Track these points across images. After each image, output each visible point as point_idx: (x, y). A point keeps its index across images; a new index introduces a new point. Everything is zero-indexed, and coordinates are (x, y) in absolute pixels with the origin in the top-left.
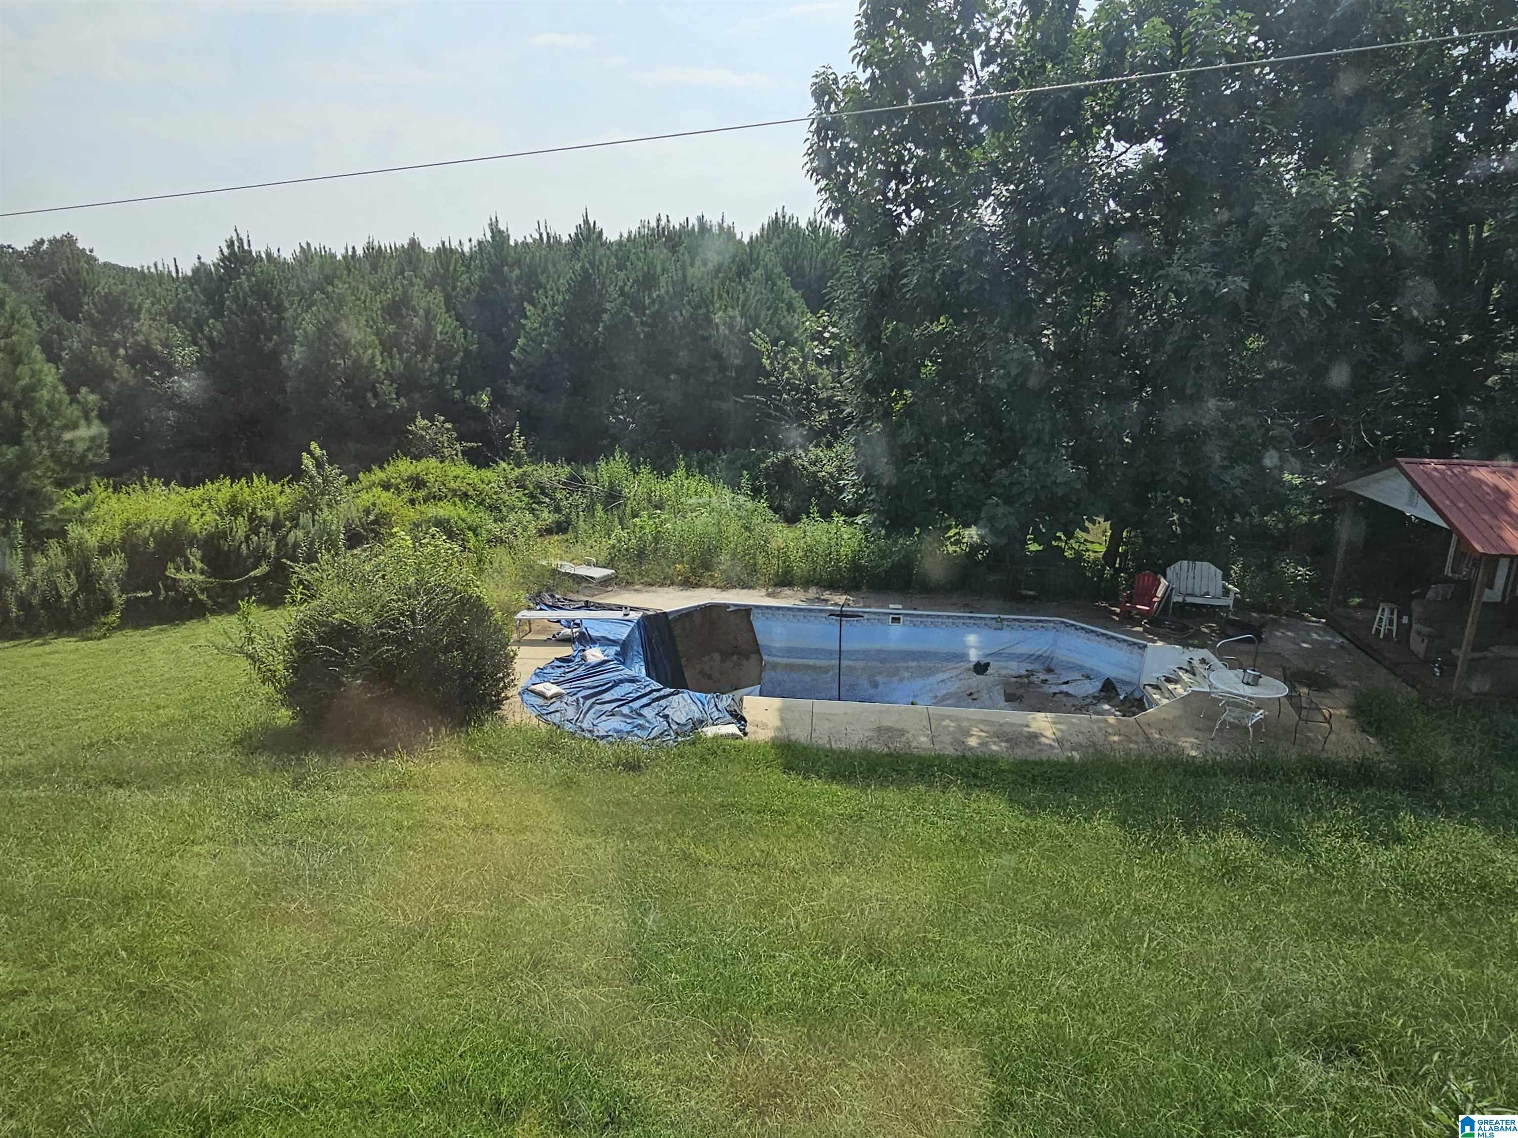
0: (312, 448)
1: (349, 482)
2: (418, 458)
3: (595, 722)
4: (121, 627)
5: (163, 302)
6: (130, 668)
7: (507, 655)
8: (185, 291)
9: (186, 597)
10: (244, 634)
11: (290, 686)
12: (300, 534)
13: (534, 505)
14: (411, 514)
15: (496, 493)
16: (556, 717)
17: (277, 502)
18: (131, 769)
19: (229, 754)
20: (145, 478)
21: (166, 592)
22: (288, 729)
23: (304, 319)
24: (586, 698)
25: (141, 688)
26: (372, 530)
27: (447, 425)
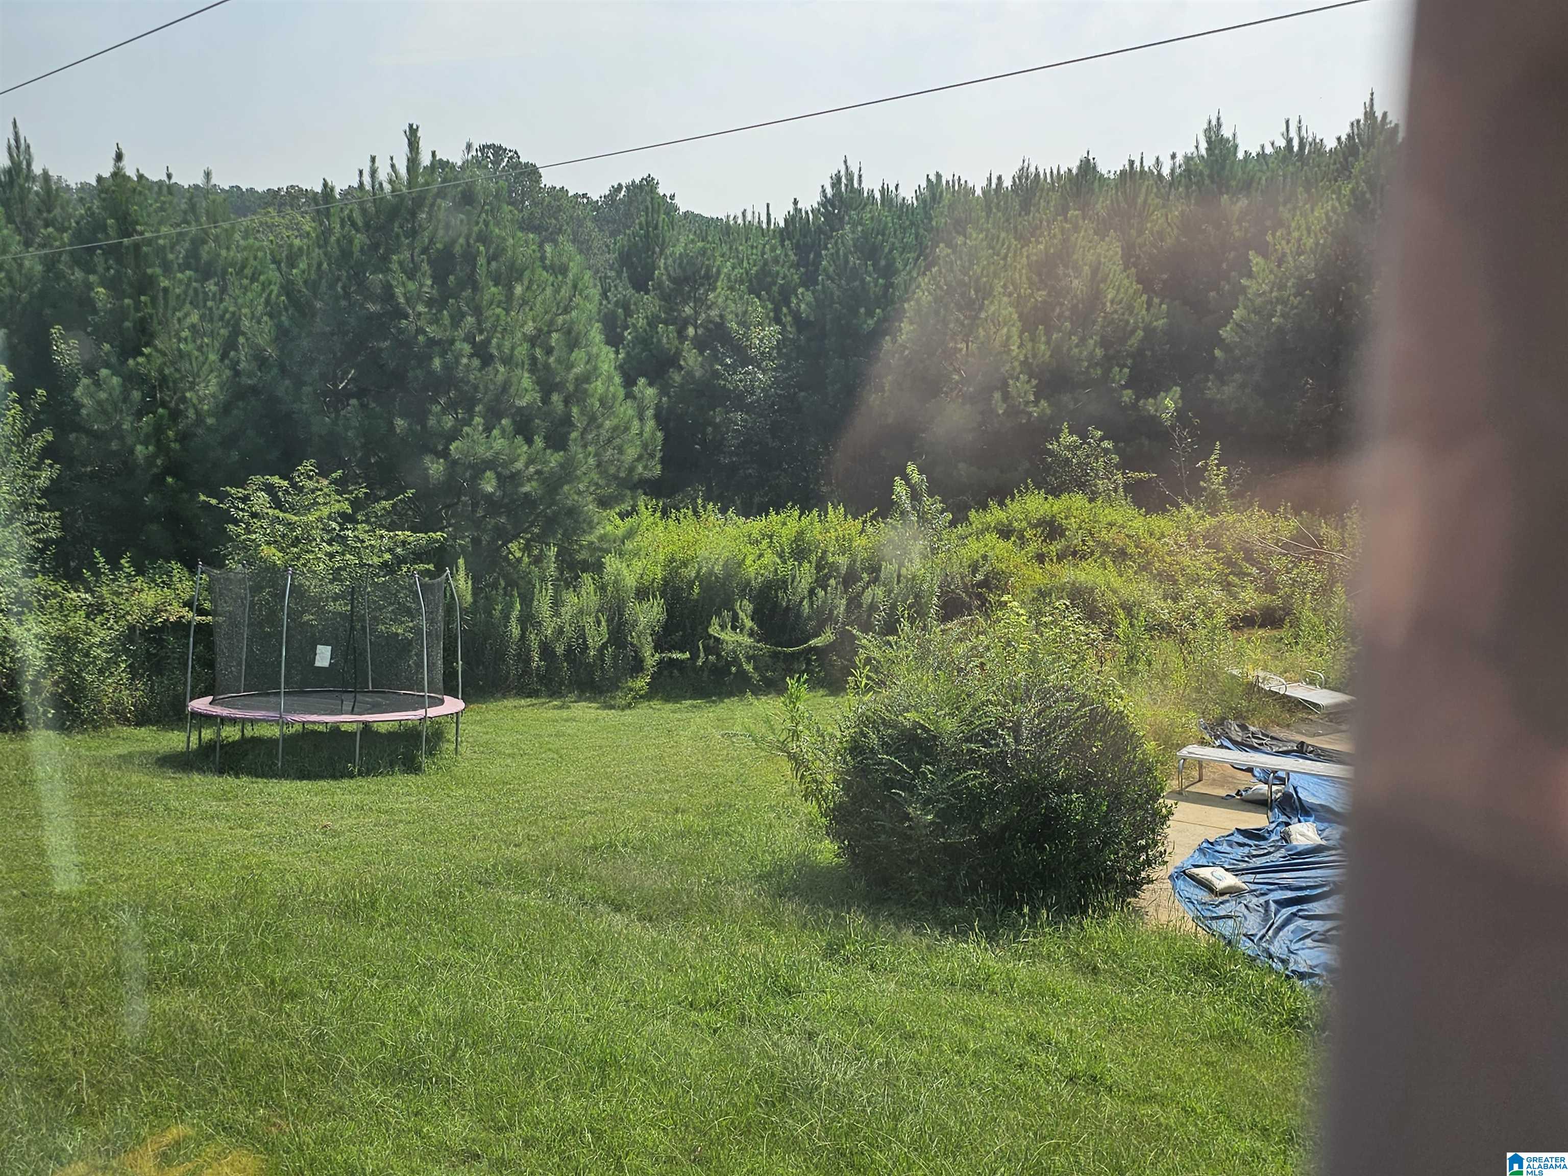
0: (908, 471)
1: (953, 524)
2: (1055, 492)
3: (1294, 947)
4: (649, 696)
5: (745, 264)
6: (653, 752)
7: (1156, 813)
8: (773, 249)
9: (729, 664)
10: (789, 724)
11: (839, 807)
12: (879, 591)
13: (1231, 578)
14: (1038, 576)
15: (1170, 553)
16: (1226, 928)
17: (855, 544)
18: (634, 889)
19: (751, 892)
20: (699, 501)
21: (706, 656)
22: (830, 871)
23: (918, 287)
24: (1283, 904)
25: (661, 781)
26: (980, 596)
27: (1106, 444)
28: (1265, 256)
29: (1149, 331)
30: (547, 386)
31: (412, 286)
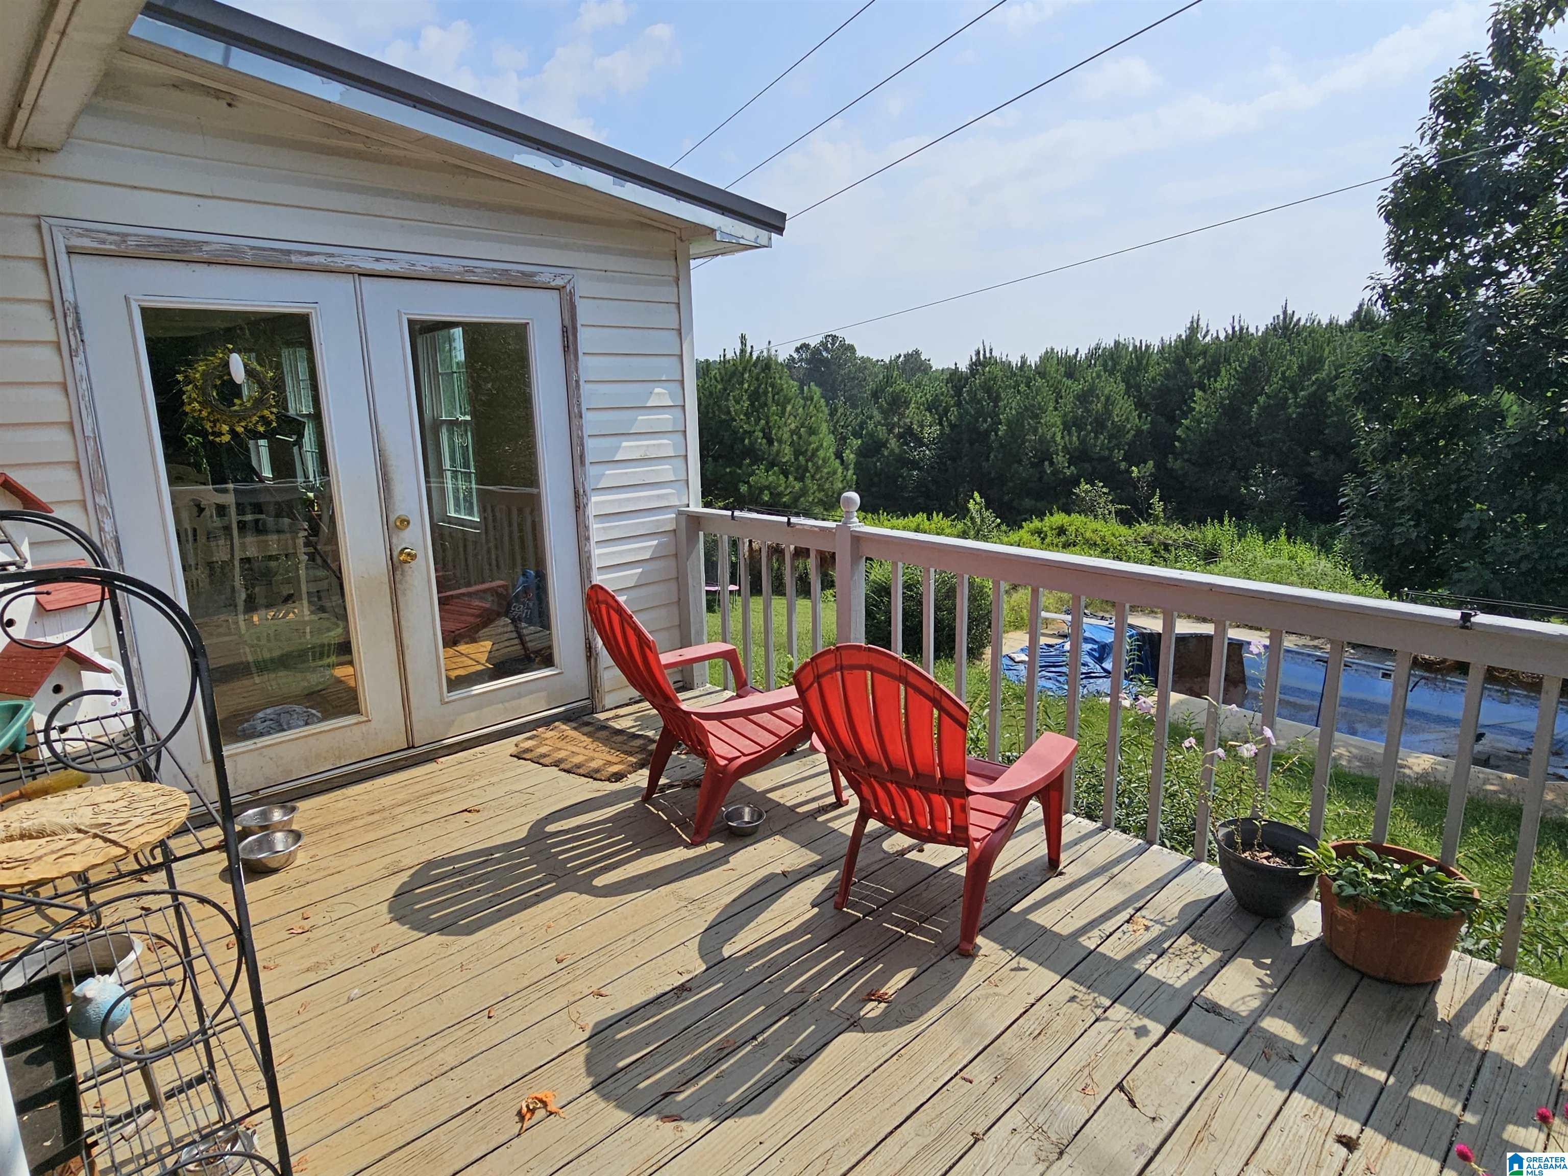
0: (975, 496)
1: (1000, 525)
2: (1069, 513)
27: (1104, 490)
28: (1204, 391)
29: (1139, 432)
30: (797, 453)
31: (738, 407)
